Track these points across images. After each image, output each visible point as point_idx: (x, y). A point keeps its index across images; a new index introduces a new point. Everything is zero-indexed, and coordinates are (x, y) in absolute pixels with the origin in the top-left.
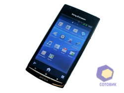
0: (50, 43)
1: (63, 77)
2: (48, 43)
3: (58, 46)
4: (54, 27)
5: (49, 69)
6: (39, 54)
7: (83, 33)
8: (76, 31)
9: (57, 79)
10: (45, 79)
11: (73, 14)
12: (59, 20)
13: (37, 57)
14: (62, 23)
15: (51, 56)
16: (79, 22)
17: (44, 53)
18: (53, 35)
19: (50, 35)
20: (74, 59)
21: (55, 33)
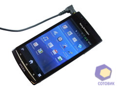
0: (46, 39)
1: (40, 75)
2: (44, 38)
3: (51, 45)
4: (58, 27)
5: (32, 62)
6: (31, 43)
7: (80, 46)
8: (75, 40)
9: (34, 75)
10: (23, 68)
11: (80, 24)
12: (66, 22)
13: (27, 45)
14: (67, 27)
15: (40, 51)
16: (82, 33)
17: (36, 44)
18: (53, 33)
19: (51, 31)
20: (59, 64)
21: (55, 33)
